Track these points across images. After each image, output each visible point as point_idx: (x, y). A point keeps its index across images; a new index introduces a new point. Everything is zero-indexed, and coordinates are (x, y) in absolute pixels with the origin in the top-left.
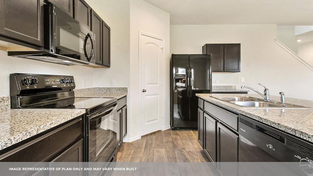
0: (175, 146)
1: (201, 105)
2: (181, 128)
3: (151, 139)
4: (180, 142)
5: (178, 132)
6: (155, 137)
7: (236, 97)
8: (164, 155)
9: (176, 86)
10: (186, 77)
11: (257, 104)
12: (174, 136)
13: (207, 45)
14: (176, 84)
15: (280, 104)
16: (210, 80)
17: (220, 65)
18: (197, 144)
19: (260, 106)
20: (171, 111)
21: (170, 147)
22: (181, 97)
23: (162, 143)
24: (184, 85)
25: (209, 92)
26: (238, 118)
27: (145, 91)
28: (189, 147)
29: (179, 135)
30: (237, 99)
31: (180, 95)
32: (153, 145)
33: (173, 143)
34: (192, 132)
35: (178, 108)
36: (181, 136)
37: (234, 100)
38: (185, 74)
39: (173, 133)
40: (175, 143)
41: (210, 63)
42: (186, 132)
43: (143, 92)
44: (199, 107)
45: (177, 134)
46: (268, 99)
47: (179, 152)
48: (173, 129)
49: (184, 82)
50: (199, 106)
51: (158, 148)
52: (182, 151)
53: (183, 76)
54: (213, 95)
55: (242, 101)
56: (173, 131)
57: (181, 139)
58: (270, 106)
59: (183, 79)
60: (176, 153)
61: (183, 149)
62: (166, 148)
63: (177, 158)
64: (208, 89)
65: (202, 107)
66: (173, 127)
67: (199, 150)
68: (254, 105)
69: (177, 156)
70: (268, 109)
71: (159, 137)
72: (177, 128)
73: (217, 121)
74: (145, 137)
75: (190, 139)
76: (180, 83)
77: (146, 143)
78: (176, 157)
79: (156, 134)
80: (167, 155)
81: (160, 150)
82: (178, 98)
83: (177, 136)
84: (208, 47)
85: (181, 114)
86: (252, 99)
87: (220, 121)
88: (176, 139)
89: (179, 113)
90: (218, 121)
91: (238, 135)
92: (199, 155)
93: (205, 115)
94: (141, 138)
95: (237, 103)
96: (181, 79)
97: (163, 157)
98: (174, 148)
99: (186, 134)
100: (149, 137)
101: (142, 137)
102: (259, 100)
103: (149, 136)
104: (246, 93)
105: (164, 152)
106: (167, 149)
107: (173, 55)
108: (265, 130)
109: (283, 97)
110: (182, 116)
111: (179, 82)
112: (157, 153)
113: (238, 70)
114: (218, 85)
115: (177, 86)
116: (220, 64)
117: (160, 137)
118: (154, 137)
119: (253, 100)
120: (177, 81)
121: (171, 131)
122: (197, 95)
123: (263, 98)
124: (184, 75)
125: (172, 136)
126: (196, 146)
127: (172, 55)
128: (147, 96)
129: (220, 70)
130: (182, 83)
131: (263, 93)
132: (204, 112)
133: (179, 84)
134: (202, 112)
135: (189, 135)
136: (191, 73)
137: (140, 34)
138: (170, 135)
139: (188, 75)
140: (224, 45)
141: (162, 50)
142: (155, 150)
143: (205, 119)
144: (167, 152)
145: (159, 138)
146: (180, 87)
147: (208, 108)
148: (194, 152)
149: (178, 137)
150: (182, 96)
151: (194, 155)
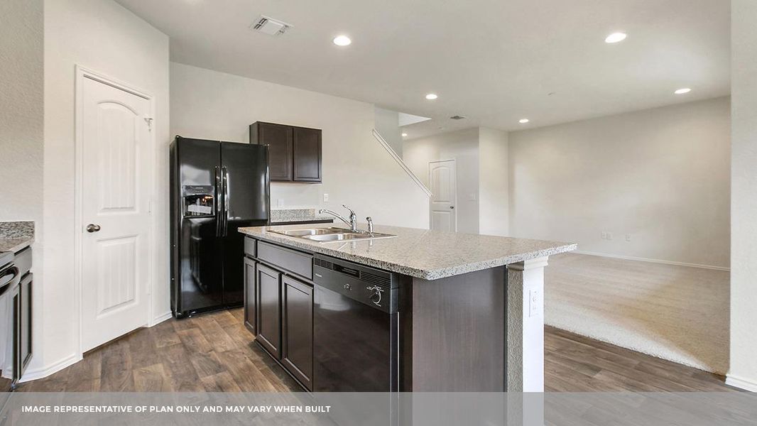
0: (189, 351)
1: (249, 249)
2: (201, 311)
3: (119, 353)
4: (202, 340)
5: (193, 321)
6: (128, 346)
7: (313, 229)
8: (164, 375)
9: (189, 214)
10: (213, 191)
11: (340, 236)
12: (185, 332)
13: (259, 124)
14: (187, 209)
15: (368, 235)
16: (268, 197)
17: (285, 168)
18: (241, 334)
19: (344, 239)
20: (172, 275)
21: (176, 356)
22: (198, 239)
23: (154, 352)
24: (207, 210)
25: (264, 222)
26: (313, 259)
27: (98, 230)
28: (225, 344)
29: (198, 327)
30: (313, 232)
31: (196, 236)
32: (129, 365)
33: (184, 346)
34: (228, 313)
35: (192, 267)
36: (201, 327)
37: (310, 234)
38: (210, 185)
39: (180, 325)
40: (190, 344)
41: (266, 160)
42: (214, 316)
43: (90, 231)
44: (245, 255)
45: (193, 326)
46: (355, 228)
47: (202, 359)
48: (179, 318)
49: (209, 202)
50: (246, 251)
51: (144, 366)
52: (209, 356)
53: (207, 191)
54: (273, 228)
55: (322, 234)
56: (182, 322)
57: (203, 333)
58: (356, 237)
59: (206, 197)
60: (194, 362)
61: (211, 351)
62: (167, 361)
63: (197, 371)
64: (264, 217)
65: (252, 253)
66: (179, 311)
67: (246, 344)
68: (336, 239)
69: (197, 366)
70: (354, 241)
71: (141, 342)
72: (191, 311)
73: (281, 274)
74: (99, 354)
75: (224, 328)
76: (199, 206)
77: (103, 366)
78: (195, 370)
79: (132, 339)
80: (170, 373)
81: (151, 368)
82: (191, 240)
83: (191, 329)
84: (262, 130)
85: (198, 280)
86: (335, 230)
87: (286, 272)
88: (190, 336)
89: (193, 279)
90: (283, 273)
91: (312, 286)
92: (246, 351)
93: (260, 267)
94: (81, 358)
95: (312, 237)
96: (201, 197)
97: (162, 378)
98: (189, 354)
99: (215, 322)
100: (108, 351)
101: (86, 355)
102: (345, 231)
103: (110, 347)
104: (331, 221)
105: (162, 370)
106: (170, 362)
107: (179, 140)
108: (343, 268)
109: (371, 225)
110: (201, 284)
111: (195, 203)
112: (143, 377)
113: (317, 180)
114: (283, 207)
115: (191, 212)
116: (285, 165)
117: (144, 342)
118: (126, 346)
119: (336, 232)
120: (191, 200)
121: (176, 324)
122: (241, 230)
123: (349, 228)
124: (209, 188)
125: (178, 332)
126: (240, 339)
127: (176, 138)
128: (100, 243)
129: (286, 179)
130: (204, 205)
131: (349, 220)
132: (257, 262)
133: (195, 208)
134: (252, 263)
135: (222, 322)
136: (225, 182)
137: (80, 74)
138: (174, 331)
139: (217, 186)
140: (293, 128)
141: (146, 123)
142: (136, 373)
143: (258, 275)
144: (171, 367)
145: (144, 345)
146: (198, 214)
147: (266, 254)
148: (236, 349)
149: (196, 331)
150: (200, 236)
151: (236, 355)
